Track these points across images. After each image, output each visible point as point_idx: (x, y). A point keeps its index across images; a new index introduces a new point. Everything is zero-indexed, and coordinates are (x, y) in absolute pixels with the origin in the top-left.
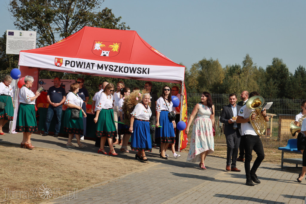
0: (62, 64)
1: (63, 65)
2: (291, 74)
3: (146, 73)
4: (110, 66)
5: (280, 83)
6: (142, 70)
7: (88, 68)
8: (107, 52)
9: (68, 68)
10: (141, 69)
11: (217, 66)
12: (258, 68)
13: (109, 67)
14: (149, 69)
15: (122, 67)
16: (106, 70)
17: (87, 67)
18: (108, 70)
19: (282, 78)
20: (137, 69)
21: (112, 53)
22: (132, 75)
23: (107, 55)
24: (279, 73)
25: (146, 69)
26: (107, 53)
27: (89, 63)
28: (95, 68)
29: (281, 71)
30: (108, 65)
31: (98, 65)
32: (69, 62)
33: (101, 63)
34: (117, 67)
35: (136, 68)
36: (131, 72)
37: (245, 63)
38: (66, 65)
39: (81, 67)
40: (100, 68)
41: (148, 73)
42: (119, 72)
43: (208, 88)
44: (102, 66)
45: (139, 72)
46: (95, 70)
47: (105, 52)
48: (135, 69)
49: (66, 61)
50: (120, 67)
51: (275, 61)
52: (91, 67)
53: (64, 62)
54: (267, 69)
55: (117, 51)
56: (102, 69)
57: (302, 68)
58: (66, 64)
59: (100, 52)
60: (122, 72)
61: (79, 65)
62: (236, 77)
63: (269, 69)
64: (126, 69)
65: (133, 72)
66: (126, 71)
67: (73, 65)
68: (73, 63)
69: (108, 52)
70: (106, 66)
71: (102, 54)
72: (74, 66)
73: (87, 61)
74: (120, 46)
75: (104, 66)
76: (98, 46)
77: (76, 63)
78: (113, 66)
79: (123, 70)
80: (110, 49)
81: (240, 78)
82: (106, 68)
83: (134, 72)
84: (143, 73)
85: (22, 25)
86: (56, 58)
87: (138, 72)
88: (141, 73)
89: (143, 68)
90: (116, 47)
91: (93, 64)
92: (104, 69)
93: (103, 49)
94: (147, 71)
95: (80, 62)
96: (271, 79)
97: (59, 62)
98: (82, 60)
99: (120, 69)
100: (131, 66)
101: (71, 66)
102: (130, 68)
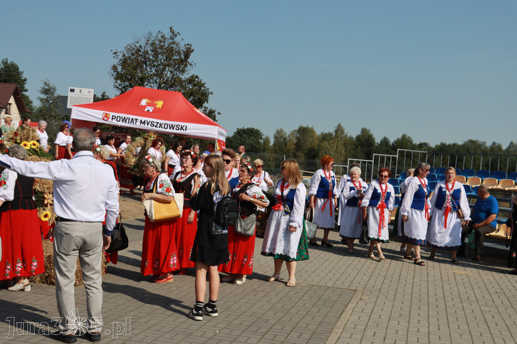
0: (108, 118)
1: (110, 120)
2: (377, 143)
3: (183, 130)
4: (152, 122)
5: (366, 151)
6: (180, 127)
9: (115, 122)
11: (313, 133)
12: (348, 136)
14: (186, 126)
15: (163, 123)
17: (131, 122)
18: (149, 126)
19: (369, 146)
20: (176, 126)
21: (156, 109)
22: (171, 131)
23: (151, 111)
24: (366, 142)
25: (184, 126)
26: (151, 109)
27: (132, 119)
28: (138, 123)
29: (369, 140)
30: (150, 121)
31: (141, 121)
32: (115, 117)
33: (143, 119)
34: (158, 123)
36: (170, 128)
37: (336, 132)
39: (125, 122)
40: (143, 124)
41: (186, 130)
43: (303, 153)
44: (145, 121)
45: (177, 129)
46: (138, 125)
48: (173, 126)
50: (160, 123)
51: (364, 131)
52: (135, 122)
53: (111, 117)
54: (357, 138)
55: (160, 108)
57: (386, 139)
58: (112, 119)
59: (145, 107)
60: (162, 128)
61: (124, 120)
62: (326, 143)
63: (358, 138)
64: (166, 125)
66: (166, 127)
67: (118, 120)
68: (119, 118)
69: (152, 108)
70: (148, 122)
71: (146, 110)
72: (120, 121)
73: (131, 117)
74: (164, 104)
76: (144, 102)
77: (121, 118)
78: (154, 123)
79: (163, 126)
80: (154, 106)
81: (329, 144)
82: (148, 124)
83: (173, 129)
84: (181, 130)
85: (120, 87)
86: (103, 113)
87: (176, 129)
88: (179, 129)
89: (182, 126)
91: (136, 120)
92: (146, 125)
93: (148, 105)
94: (184, 128)
95: (125, 118)
96: (359, 147)
97: (106, 116)
98: (127, 116)
99: (161, 126)
100: (171, 123)
101: (117, 121)
102: (169, 124)
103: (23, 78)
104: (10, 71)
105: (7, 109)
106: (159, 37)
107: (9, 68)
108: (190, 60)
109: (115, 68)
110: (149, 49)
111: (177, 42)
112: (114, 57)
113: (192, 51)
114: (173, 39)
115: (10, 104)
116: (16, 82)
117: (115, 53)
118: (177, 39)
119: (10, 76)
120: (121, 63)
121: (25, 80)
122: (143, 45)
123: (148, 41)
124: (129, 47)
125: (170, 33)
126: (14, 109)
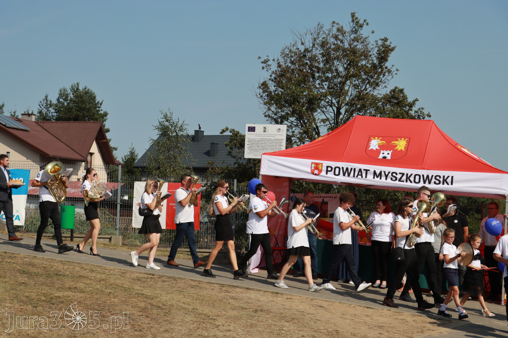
0: (320, 171)
1: (323, 173)
3: (448, 184)
4: (393, 173)
6: (441, 180)
7: (360, 177)
8: (388, 152)
9: (331, 177)
10: (440, 177)
13: (390, 174)
14: (452, 177)
15: (411, 175)
16: (386, 179)
17: (358, 175)
18: (389, 179)
20: (434, 177)
21: (395, 153)
23: (389, 157)
25: (448, 177)
26: (387, 154)
27: (360, 170)
28: (370, 176)
30: (389, 172)
31: (375, 173)
32: (332, 168)
33: (378, 169)
34: (403, 174)
35: (432, 176)
36: (425, 182)
38: (327, 174)
39: (349, 175)
40: (377, 177)
41: (452, 184)
42: (407, 182)
44: (381, 172)
45: (437, 182)
46: (369, 180)
47: (386, 153)
48: (430, 178)
49: (327, 167)
50: (407, 174)
52: (364, 175)
53: (324, 169)
55: (403, 150)
56: (381, 179)
58: (327, 171)
59: (378, 152)
60: (411, 182)
61: (347, 172)
64: (417, 177)
65: (427, 181)
66: (417, 180)
67: (337, 173)
68: (337, 170)
69: (390, 152)
70: (387, 173)
71: (381, 156)
72: (339, 174)
73: (358, 166)
74: (408, 143)
75: (383, 173)
76: (374, 144)
77: (341, 170)
78: (396, 174)
79: (412, 179)
80: (393, 148)
82: (386, 176)
83: (430, 183)
84: (443, 184)
86: (312, 163)
87: (435, 183)
88: (439, 183)
89: (444, 177)
90: (401, 144)
91: (367, 171)
92: (383, 178)
93: (382, 147)
94: (449, 180)
95: (347, 169)
97: (316, 168)
98: (350, 165)
99: (408, 178)
100: (425, 173)
101: (335, 174)
102: (423, 175)
103: (102, 112)
104: (83, 102)
105: (87, 162)
106: (334, 31)
107: (81, 97)
108: (388, 64)
109: (264, 86)
110: (318, 52)
111: (364, 36)
112: (263, 68)
113: (392, 50)
114: (356, 33)
115: (92, 154)
116: (92, 119)
117: (265, 62)
118: (364, 32)
119: (84, 109)
120: (275, 78)
121: (106, 114)
122: (309, 45)
123: (315, 39)
124: (287, 51)
125: (352, 24)
126: (97, 160)
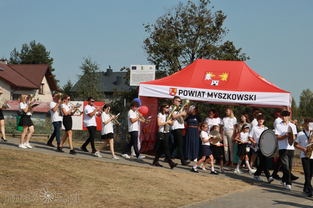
0: (175, 93)
3: (253, 100)
4: (219, 94)
6: (249, 97)
7: (199, 96)
8: (217, 81)
9: (182, 97)
10: (248, 96)
13: (218, 94)
14: (255, 96)
15: (231, 94)
16: (215, 97)
17: (198, 95)
18: (217, 98)
20: (244, 96)
21: (221, 82)
22: (240, 101)
23: (217, 84)
25: (253, 95)
26: (216, 83)
27: (200, 92)
28: (206, 96)
30: (217, 93)
31: (208, 94)
32: (182, 91)
33: (211, 91)
34: (226, 94)
35: (243, 95)
36: (239, 99)
38: (179, 95)
39: (193, 96)
40: (210, 96)
41: (255, 100)
42: (228, 99)
44: (212, 93)
45: (246, 99)
46: (205, 98)
47: (215, 82)
48: (242, 96)
49: (180, 91)
50: (228, 94)
52: (202, 95)
53: (178, 92)
55: (226, 80)
56: (212, 97)
58: (180, 93)
59: (210, 81)
60: (230, 99)
61: (191, 93)
64: (234, 96)
65: (240, 98)
66: (234, 98)
67: (185, 94)
68: (186, 92)
69: (218, 82)
70: (216, 94)
71: (212, 84)
72: (187, 95)
73: (198, 90)
74: (229, 76)
75: (213, 94)
76: (208, 76)
77: (188, 92)
78: (222, 94)
79: (231, 97)
80: (219, 79)
82: (215, 96)
83: (242, 99)
84: (250, 100)
86: (170, 88)
87: (245, 99)
88: (248, 99)
89: (250, 95)
90: (225, 77)
91: (203, 92)
92: (214, 97)
93: (213, 78)
94: (253, 97)
95: (192, 91)
97: (173, 91)
98: (194, 89)
99: (228, 97)
100: (239, 93)
102: (238, 95)
